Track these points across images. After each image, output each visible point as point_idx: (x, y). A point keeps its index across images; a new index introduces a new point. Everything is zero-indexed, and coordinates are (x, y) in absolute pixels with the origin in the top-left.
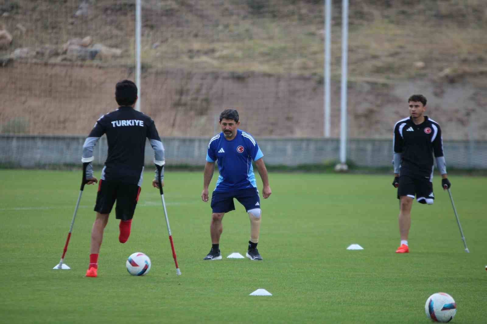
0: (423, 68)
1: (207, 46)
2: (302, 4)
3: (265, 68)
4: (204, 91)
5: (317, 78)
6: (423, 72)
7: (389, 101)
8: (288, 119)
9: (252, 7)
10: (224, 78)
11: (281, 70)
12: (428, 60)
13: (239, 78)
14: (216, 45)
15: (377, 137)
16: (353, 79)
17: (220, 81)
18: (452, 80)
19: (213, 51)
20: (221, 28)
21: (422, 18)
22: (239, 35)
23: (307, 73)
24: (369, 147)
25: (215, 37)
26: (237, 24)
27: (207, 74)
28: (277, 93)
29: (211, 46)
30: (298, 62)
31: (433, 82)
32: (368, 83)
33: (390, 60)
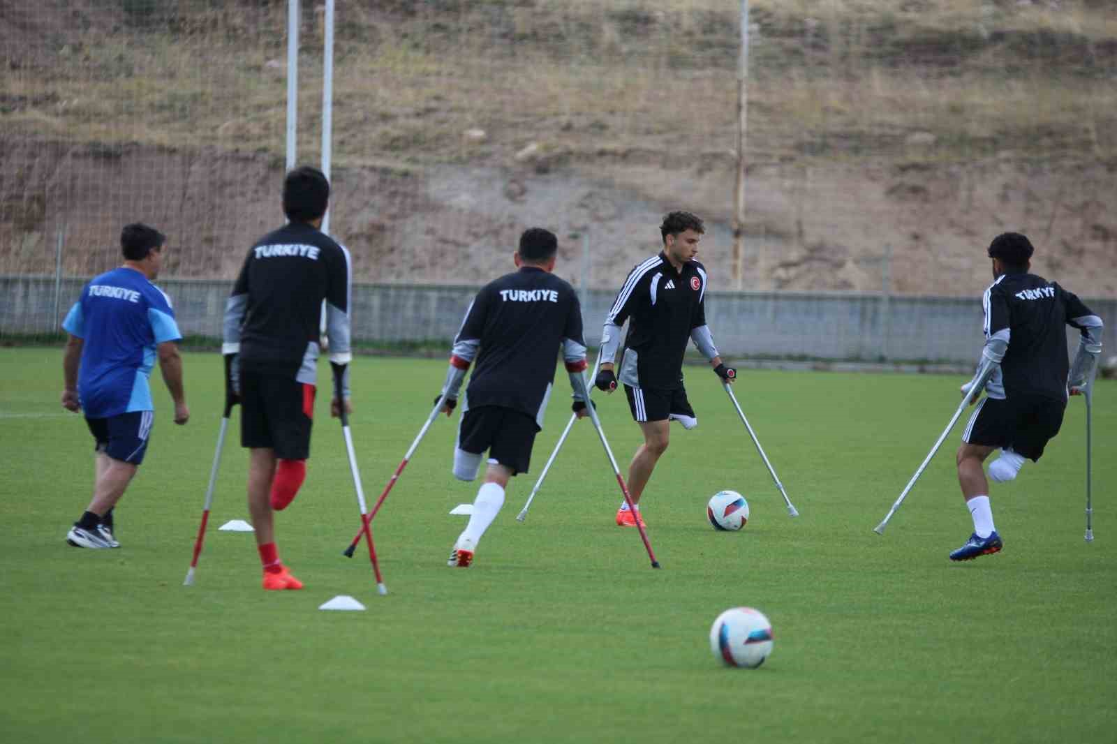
0: (483, 142)
1: (39, 89)
2: (232, 8)
3: (160, 136)
4: (34, 182)
5: (267, 157)
6: (485, 149)
7: (415, 208)
8: (209, 240)
9: (129, 10)
10: (75, 155)
11: (193, 140)
12: (493, 126)
13: (109, 156)
14: (58, 87)
15: (392, 280)
16: (343, 162)
17: (68, 161)
18: (542, 168)
19: (53, 98)
20: (66, 51)
21: (477, 39)
22: (105, 67)
23: (247, 148)
24: (376, 301)
25: (57, 70)
26: (98, 45)
27: (41, 145)
28: (185, 187)
29: (50, 88)
30: (227, 125)
31: (505, 169)
32: (373, 169)
33: (418, 123)
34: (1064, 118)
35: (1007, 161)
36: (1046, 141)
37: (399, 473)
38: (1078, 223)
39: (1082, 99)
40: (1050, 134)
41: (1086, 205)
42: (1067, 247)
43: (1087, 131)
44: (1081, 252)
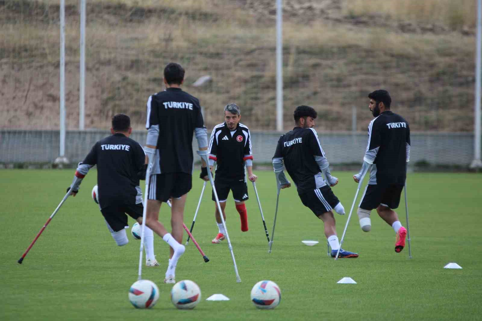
34: (33, 43)
35: (6, 63)
36: (23, 54)
37: (46, 225)
38: (40, 93)
39: (42, 33)
40: (26, 50)
41: (44, 84)
42: (36, 106)
43: (44, 49)
44: (42, 108)
